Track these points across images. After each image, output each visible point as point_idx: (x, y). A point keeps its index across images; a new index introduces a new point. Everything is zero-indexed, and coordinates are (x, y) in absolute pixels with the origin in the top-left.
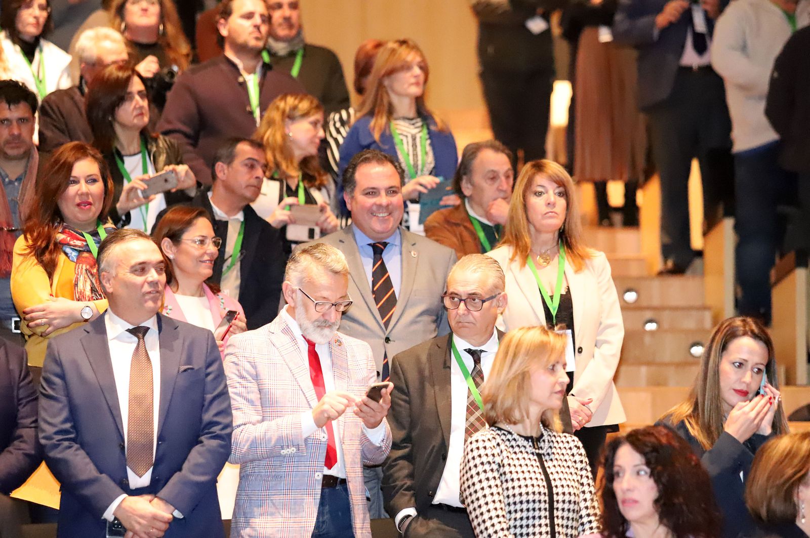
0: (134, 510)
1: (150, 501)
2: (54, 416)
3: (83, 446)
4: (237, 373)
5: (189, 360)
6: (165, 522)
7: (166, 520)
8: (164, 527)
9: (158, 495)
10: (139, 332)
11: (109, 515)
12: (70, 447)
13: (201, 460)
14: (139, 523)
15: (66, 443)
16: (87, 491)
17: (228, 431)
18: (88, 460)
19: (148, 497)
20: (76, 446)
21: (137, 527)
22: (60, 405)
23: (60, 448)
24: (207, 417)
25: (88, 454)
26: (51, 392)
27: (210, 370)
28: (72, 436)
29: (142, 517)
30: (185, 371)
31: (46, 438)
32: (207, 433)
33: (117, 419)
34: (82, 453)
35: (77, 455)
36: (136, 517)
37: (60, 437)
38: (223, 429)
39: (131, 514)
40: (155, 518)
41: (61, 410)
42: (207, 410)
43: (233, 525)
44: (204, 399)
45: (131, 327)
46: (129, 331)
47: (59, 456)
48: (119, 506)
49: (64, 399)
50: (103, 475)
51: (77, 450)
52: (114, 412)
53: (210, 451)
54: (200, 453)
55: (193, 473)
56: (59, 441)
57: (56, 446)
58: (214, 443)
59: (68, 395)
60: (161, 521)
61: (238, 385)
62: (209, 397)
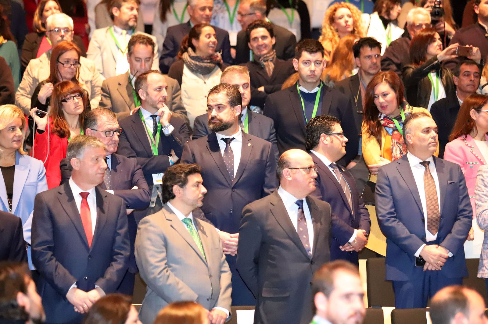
0: (430, 252)
1: (437, 248)
2: (386, 205)
3: (401, 220)
4: (483, 184)
5: (451, 179)
6: (445, 258)
7: (446, 257)
8: (445, 260)
9: (440, 245)
10: (425, 164)
11: (417, 254)
12: (395, 221)
13: (460, 228)
14: (433, 259)
15: (393, 219)
16: (406, 242)
17: (470, 214)
18: (404, 227)
19: (436, 246)
20: (398, 220)
21: (432, 261)
22: (388, 200)
23: (390, 221)
24: (461, 207)
25: (404, 224)
26: (383, 193)
27: (461, 183)
28: (395, 215)
29: (435, 255)
30: (451, 183)
31: (382, 216)
32: (462, 215)
33: (420, 207)
34: (400, 223)
35: (399, 225)
36: (432, 256)
37: (389, 216)
38: (469, 213)
39: (428, 254)
40: (441, 256)
41: (389, 202)
42: (460, 204)
43: (480, 261)
44: (459, 198)
45: (422, 161)
46: (420, 163)
47: (390, 225)
48: (423, 250)
49: (391, 197)
50: (413, 235)
51: (398, 222)
52: (418, 203)
53: (465, 224)
54: (460, 225)
55: (457, 234)
56: (389, 217)
57: (388, 220)
58: (466, 220)
59: (392, 195)
60: (443, 257)
61: (484, 190)
62: (461, 197)
